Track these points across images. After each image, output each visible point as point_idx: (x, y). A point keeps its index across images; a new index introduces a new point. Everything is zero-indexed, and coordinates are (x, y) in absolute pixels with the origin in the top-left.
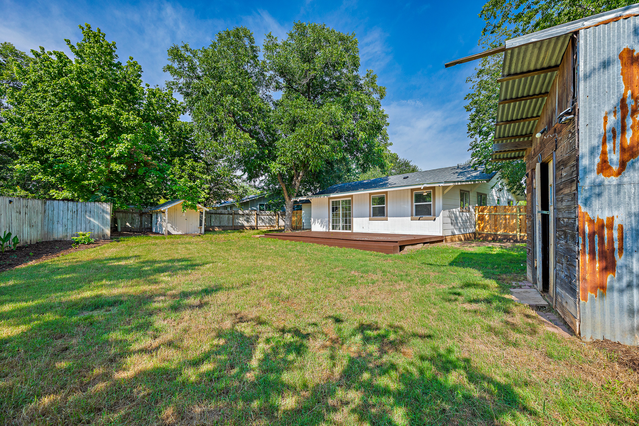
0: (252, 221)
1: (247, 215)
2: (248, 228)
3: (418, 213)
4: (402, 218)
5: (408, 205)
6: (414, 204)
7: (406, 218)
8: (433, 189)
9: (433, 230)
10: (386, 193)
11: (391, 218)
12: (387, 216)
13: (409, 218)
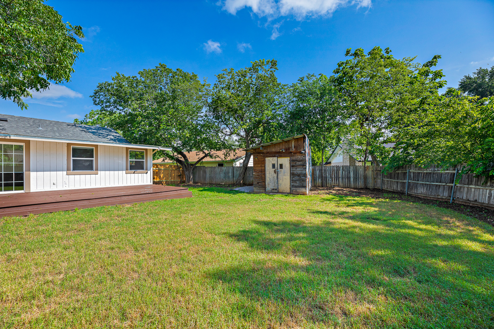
3: (132, 168)
4: (116, 172)
5: (123, 161)
6: (129, 160)
7: (120, 172)
8: (146, 150)
9: (145, 180)
10: (97, 146)
11: (103, 172)
12: (97, 170)
13: (124, 172)
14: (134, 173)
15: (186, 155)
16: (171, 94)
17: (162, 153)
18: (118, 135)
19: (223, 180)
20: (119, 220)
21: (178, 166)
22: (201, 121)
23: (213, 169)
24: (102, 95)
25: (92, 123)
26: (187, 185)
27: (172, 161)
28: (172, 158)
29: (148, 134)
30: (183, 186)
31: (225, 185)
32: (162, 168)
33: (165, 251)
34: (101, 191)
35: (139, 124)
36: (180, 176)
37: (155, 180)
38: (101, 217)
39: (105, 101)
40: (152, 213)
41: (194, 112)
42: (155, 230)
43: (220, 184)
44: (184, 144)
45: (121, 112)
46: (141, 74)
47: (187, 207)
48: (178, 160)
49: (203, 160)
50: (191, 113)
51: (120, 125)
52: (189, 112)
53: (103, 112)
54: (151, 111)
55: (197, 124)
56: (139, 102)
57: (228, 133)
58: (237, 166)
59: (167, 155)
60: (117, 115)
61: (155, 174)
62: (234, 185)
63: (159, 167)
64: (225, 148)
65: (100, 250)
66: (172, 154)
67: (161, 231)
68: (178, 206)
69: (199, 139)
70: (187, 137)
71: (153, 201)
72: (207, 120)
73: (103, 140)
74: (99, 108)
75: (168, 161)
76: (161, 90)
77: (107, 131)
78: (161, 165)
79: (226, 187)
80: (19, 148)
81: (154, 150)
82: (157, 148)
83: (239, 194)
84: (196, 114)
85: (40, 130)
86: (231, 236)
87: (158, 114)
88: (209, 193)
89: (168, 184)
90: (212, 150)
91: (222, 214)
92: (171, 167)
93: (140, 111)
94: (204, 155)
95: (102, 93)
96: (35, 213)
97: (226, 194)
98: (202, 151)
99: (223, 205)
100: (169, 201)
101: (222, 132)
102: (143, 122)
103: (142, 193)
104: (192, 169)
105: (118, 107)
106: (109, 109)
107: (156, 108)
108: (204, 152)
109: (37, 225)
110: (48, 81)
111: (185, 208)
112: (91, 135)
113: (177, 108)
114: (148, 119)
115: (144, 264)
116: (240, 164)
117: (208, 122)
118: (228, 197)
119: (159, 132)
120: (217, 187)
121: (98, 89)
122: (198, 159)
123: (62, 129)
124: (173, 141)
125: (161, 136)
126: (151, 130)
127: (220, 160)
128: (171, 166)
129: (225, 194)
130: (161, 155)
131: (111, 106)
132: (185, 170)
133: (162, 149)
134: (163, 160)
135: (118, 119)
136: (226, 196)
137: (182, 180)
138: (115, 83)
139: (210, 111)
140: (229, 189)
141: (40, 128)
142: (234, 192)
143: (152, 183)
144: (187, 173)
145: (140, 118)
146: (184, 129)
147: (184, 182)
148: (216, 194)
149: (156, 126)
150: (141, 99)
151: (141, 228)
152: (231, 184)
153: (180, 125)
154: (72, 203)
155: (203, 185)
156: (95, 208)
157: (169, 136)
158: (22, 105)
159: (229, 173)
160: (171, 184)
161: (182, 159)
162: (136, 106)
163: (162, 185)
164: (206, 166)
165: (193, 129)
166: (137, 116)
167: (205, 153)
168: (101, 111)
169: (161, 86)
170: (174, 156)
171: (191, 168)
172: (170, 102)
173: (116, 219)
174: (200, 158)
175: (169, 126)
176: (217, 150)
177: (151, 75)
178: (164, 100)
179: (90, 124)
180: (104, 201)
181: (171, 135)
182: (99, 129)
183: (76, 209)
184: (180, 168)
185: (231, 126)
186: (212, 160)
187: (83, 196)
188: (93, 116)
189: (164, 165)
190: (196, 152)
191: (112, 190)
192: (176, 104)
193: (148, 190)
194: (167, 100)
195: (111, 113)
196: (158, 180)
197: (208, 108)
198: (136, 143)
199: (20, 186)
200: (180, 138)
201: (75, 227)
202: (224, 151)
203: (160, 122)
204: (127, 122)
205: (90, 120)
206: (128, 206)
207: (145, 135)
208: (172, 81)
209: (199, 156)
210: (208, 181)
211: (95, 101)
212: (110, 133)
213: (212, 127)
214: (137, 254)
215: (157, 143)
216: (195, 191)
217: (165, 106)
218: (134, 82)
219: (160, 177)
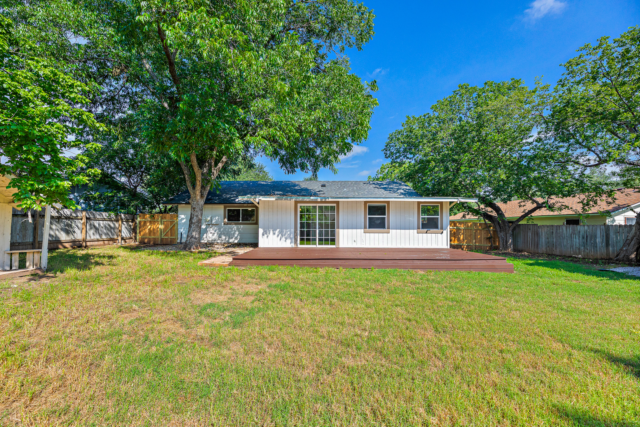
0: (76, 230)
1: (67, 218)
2: (67, 245)
3: (424, 226)
4: (407, 231)
5: (414, 218)
6: (421, 217)
7: (411, 231)
8: (441, 203)
9: (440, 243)
10: (388, 202)
11: (394, 231)
12: (389, 228)
13: (416, 231)
14: (426, 233)
15: (500, 207)
16: (475, 122)
17: (463, 206)
18: (408, 188)
19: (579, 249)
20: (414, 287)
21: (486, 223)
22: (529, 151)
23: (555, 229)
24: (393, 146)
25: (383, 178)
26: (503, 254)
27: (477, 217)
28: (476, 212)
29: (443, 182)
30: (496, 254)
31: (584, 258)
32: (462, 227)
33: (476, 344)
34: (394, 251)
35: (432, 171)
36: (489, 239)
37: (453, 244)
38: (394, 281)
39: (394, 152)
40: (452, 287)
41: (514, 139)
42: (459, 311)
43: (571, 257)
44: (497, 192)
45: (411, 160)
46: (434, 109)
47: (506, 287)
48: (486, 216)
49: (533, 214)
50: (509, 141)
51: (410, 177)
52: (506, 141)
53: (394, 164)
54: (447, 152)
55: (521, 156)
56: (431, 144)
57: (592, 163)
58: (616, 223)
59: (470, 209)
60: (406, 165)
61: (454, 235)
62: (608, 260)
63: (457, 225)
64: (583, 191)
65: (397, 318)
66: (476, 207)
67: (467, 315)
68: (491, 284)
69: (524, 181)
70: (503, 180)
71: (451, 270)
72: (541, 147)
73: (395, 195)
74: (389, 160)
75: (470, 217)
76: (460, 121)
77: (397, 185)
78: (460, 223)
79: (587, 263)
80: (333, 208)
81: (451, 203)
82: (456, 200)
83: (628, 281)
84: (518, 141)
85: (345, 191)
86: (615, 360)
87: (457, 153)
88: (548, 270)
89: (470, 248)
90: (553, 197)
91: (584, 312)
92: (475, 226)
93: (433, 155)
94: (535, 205)
95: (393, 144)
96: (345, 267)
97: (589, 277)
98: (531, 199)
99: (584, 296)
100: (474, 274)
101: (578, 163)
102: (436, 168)
103: (437, 258)
104: (511, 229)
105: (408, 156)
106: (398, 160)
107: (453, 146)
108: (534, 201)
109: (345, 278)
110: (352, 144)
111: (503, 288)
112: (383, 190)
113: (484, 140)
114: (443, 163)
115: (449, 352)
116: (627, 219)
117: (543, 150)
118: (596, 282)
119: (458, 178)
120: (566, 261)
121: (389, 140)
122: (523, 214)
123: (360, 188)
124: (478, 189)
125: (460, 182)
126: (447, 177)
127: (571, 213)
128: (475, 224)
129: (586, 277)
130: (461, 208)
131: (401, 156)
132: (498, 229)
133: (463, 200)
134: (464, 216)
135: (407, 170)
136: (592, 281)
137: (494, 245)
138: (405, 129)
139: (547, 130)
140: (598, 267)
141: (345, 189)
142: (611, 274)
143: (449, 247)
144: (502, 234)
145: (433, 163)
146: (497, 169)
147: (497, 248)
148: (564, 273)
149: (453, 171)
150: (434, 140)
151: (440, 304)
152: (602, 259)
153: (489, 163)
154: (369, 261)
155: (533, 255)
156: (388, 270)
157: (473, 181)
158: (335, 171)
159: (596, 237)
160: (475, 249)
161: (494, 214)
162: (428, 150)
163: (462, 249)
164: (539, 223)
165: (514, 165)
166: (429, 162)
167: (537, 202)
168: (392, 163)
169: (461, 115)
170: (480, 210)
171: (509, 227)
172: (474, 133)
173: (410, 286)
174: (527, 211)
175: (473, 167)
176: (564, 196)
177: (446, 105)
178: (465, 133)
179: (381, 180)
180: (396, 263)
181: (476, 179)
182: (389, 184)
183: (372, 268)
184: (490, 226)
185: (600, 148)
186: (551, 213)
187: (377, 255)
188: (384, 170)
189: (465, 223)
190: (519, 201)
191: (403, 251)
192: (484, 133)
193: (444, 256)
194: (469, 133)
195: (401, 164)
196: (456, 243)
197: (544, 126)
198: (428, 195)
199: (333, 241)
200: (490, 182)
201: (373, 287)
202: (582, 196)
203: (459, 163)
204: (417, 172)
205: (381, 175)
206: (421, 272)
207: (439, 184)
208: (477, 103)
209: (525, 208)
210: (543, 248)
211: (386, 154)
212: (400, 187)
213: (552, 158)
214: (438, 335)
215: (456, 193)
216: (518, 264)
217: (466, 141)
218: (426, 121)
219: (459, 239)
